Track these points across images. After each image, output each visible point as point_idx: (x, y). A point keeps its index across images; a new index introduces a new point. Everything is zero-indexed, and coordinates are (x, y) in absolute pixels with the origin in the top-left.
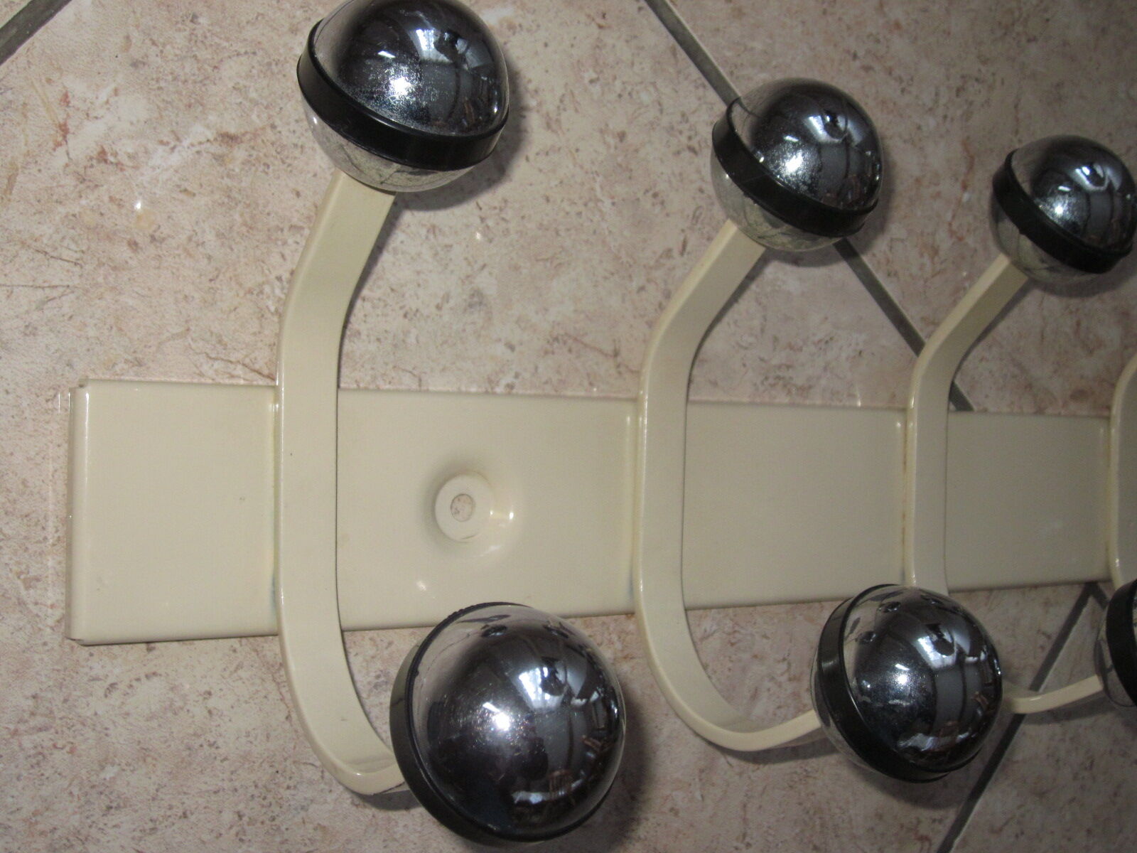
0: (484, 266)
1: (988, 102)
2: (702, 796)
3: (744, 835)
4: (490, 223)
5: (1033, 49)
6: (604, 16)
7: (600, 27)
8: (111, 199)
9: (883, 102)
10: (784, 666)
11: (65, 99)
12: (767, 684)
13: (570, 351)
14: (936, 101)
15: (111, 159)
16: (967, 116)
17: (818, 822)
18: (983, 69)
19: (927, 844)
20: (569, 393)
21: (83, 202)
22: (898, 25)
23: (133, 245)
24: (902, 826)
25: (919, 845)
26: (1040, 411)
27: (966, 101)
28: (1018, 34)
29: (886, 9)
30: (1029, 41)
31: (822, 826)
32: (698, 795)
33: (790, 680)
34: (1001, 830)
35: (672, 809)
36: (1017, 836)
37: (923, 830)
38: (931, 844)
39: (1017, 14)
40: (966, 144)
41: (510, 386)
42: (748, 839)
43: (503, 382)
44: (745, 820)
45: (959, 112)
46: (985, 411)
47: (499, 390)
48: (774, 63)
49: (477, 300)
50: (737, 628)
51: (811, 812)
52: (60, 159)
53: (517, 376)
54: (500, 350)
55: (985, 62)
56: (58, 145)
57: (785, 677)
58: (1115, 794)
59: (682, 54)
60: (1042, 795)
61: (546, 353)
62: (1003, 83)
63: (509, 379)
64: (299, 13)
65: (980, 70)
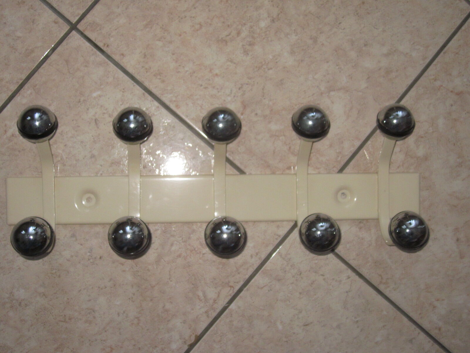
0: (94, 149)
1: (251, 90)
2: (156, 268)
3: (170, 278)
4: (96, 139)
5: (271, 72)
6: (124, 89)
7: (123, 92)
8: (15, 143)
9: (211, 96)
10: (181, 239)
11: (6, 125)
12: (175, 242)
13: (116, 165)
14: (231, 93)
15: (14, 136)
16: (243, 94)
17: (193, 278)
18: (250, 81)
19: (232, 288)
20: (116, 175)
21: (10, 144)
22: (217, 75)
23: (19, 151)
24: (223, 283)
25: (229, 288)
26: (273, 173)
27: (243, 91)
28: (264, 68)
29: (212, 71)
30: (269, 69)
31: (195, 279)
32: (155, 267)
33: (183, 242)
34: (262, 288)
35: (147, 270)
36: (269, 291)
37: (231, 284)
38: (234, 289)
39: (264, 63)
40: (243, 102)
41: (101, 174)
42: (171, 280)
43: (100, 173)
44: (170, 275)
45: (240, 94)
46: (250, 174)
47: (99, 175)
48: (174, 92)
49: (93, 156)
50: (166, 229)
51: (191, 275)
52: (5, 137)
53: (103, 172)
54: (98, 166)
55: (250, 78)
56: (5, 134)
57: (181, 241)
58: (312, 284)
59: (147, 95)
60: (279, 280)
61: (110, 166)
62: (258, 83)
63: (101, 172)
64: (51, 102)
65: (248, 81)
